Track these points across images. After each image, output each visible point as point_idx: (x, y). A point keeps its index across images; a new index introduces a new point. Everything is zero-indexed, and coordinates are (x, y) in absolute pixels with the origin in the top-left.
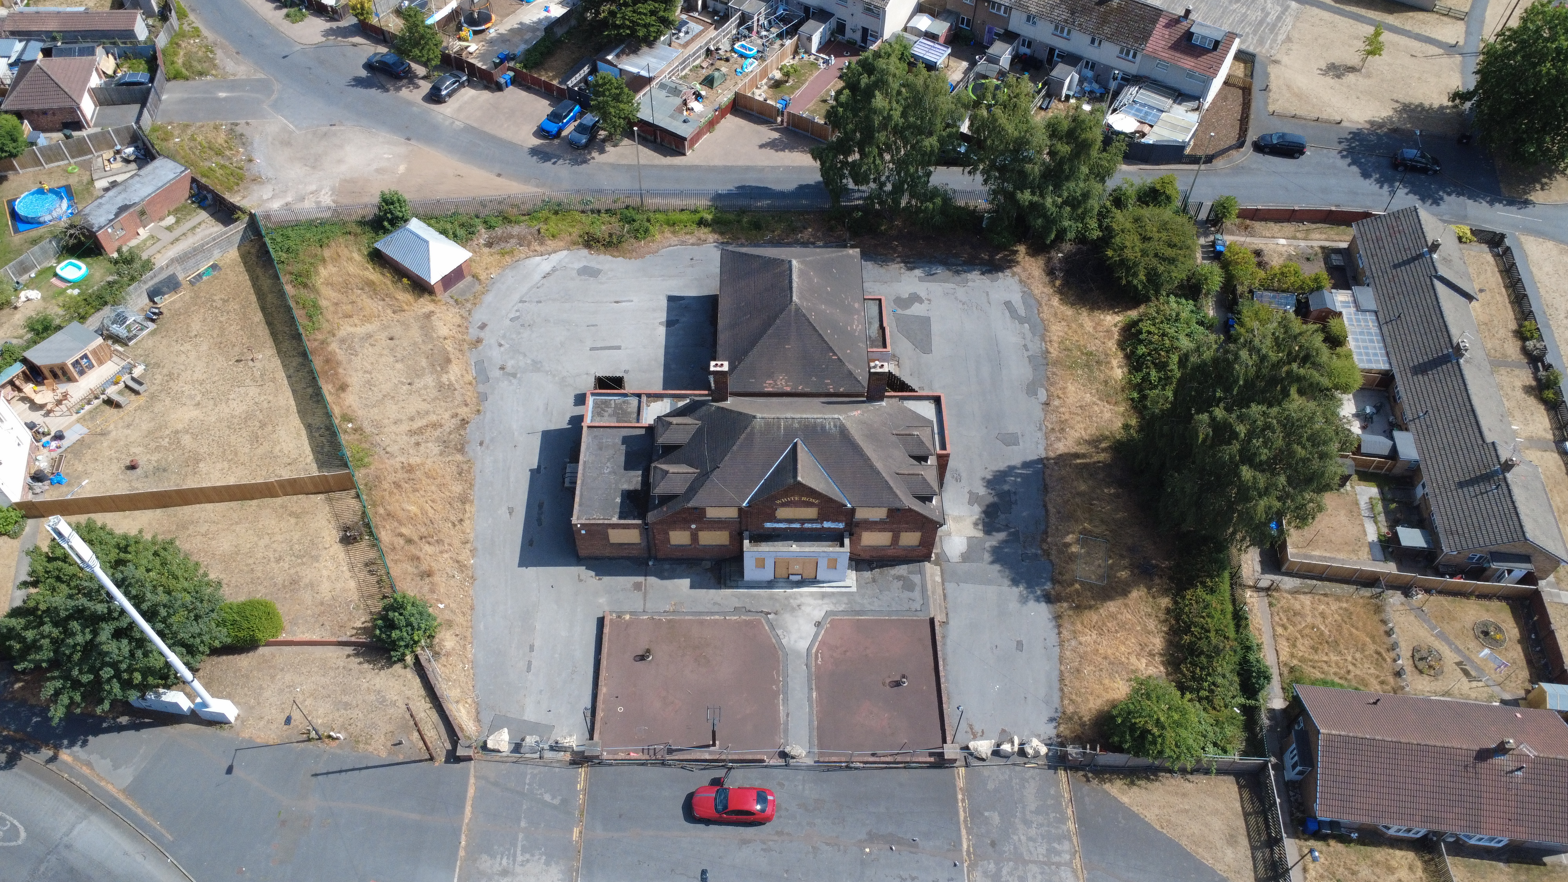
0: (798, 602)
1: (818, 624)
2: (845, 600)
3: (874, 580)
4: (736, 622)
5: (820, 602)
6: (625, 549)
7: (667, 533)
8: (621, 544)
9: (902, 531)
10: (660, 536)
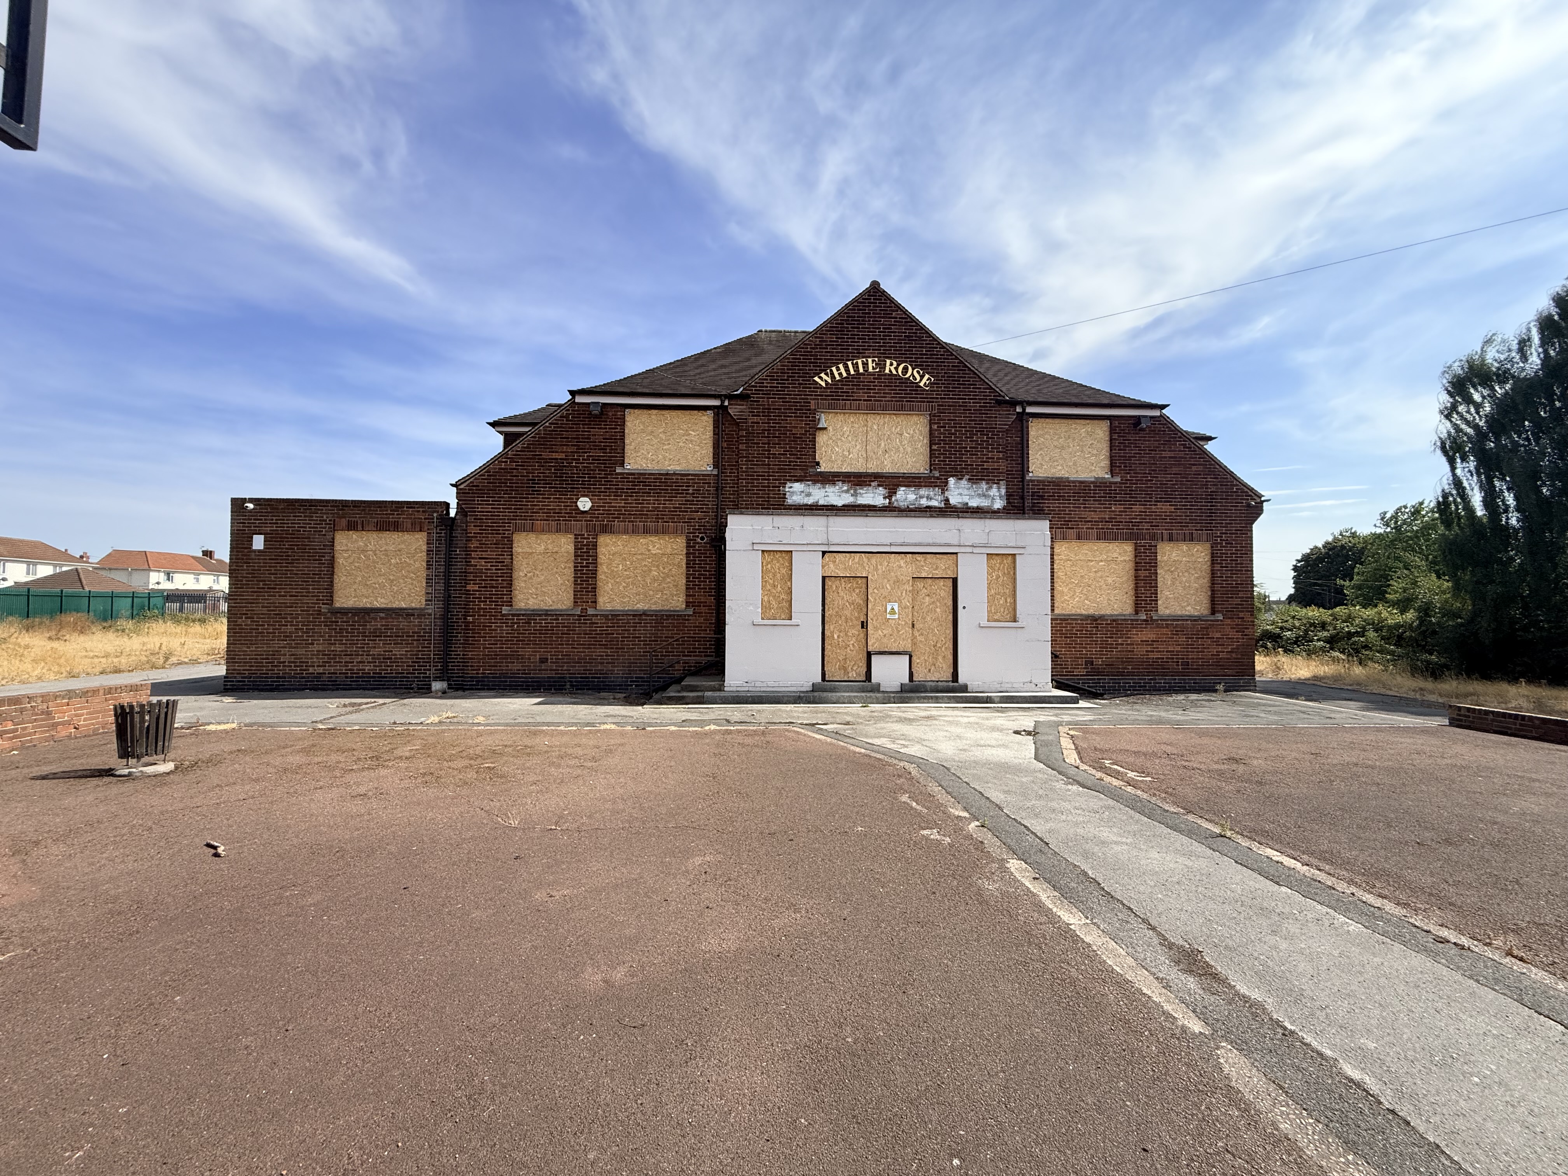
0: (919, 714)
1: (1029, 733)
2: (1078, 712)
3: (1133, 703)
4: (684, 731)
5: (996, 714)
6: (376, 634)
7: (508, 545)
8: (365, 613)
9: (1166, 537)
10: (484, 555)
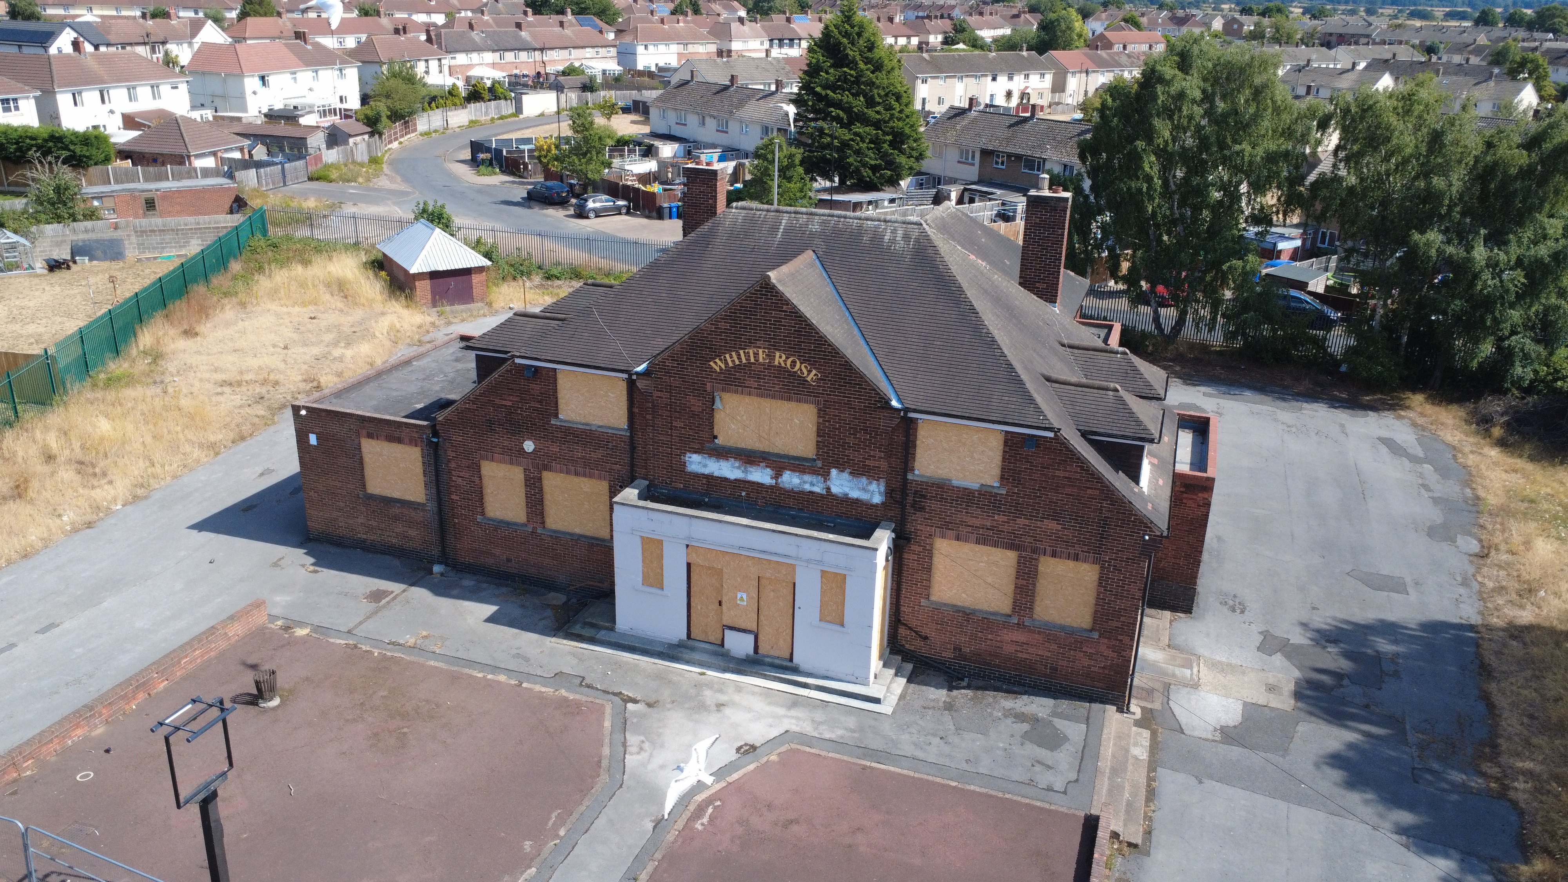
0: (723, 698)
1: (748, 750)
2: (851, 722)
3: (949, 707)
4: (541, 696)
5: (781, 711)
6: (396, 518)
7: (476, 469)
8: (388, 501)
9: (1048, 552)
10: (461, 474)
